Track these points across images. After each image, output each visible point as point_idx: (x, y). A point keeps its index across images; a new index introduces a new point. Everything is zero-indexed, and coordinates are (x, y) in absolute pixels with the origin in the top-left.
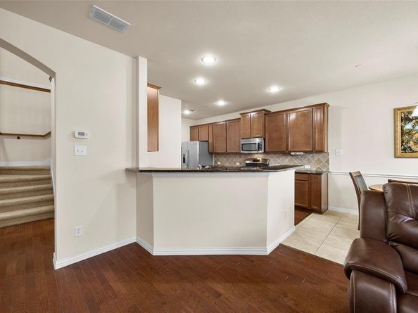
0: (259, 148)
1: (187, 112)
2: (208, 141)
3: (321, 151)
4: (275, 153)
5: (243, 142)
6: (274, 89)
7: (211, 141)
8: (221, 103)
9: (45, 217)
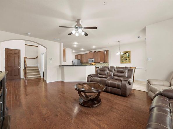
0: (93, 61)
1: (74, 51)
2: (80, 59)
3: (106, 62)
4: (97, 63)
5: (89, 60)
6: (94, 47)
7: (81, 59)
8: (82, 49)
9: (39, 78)
